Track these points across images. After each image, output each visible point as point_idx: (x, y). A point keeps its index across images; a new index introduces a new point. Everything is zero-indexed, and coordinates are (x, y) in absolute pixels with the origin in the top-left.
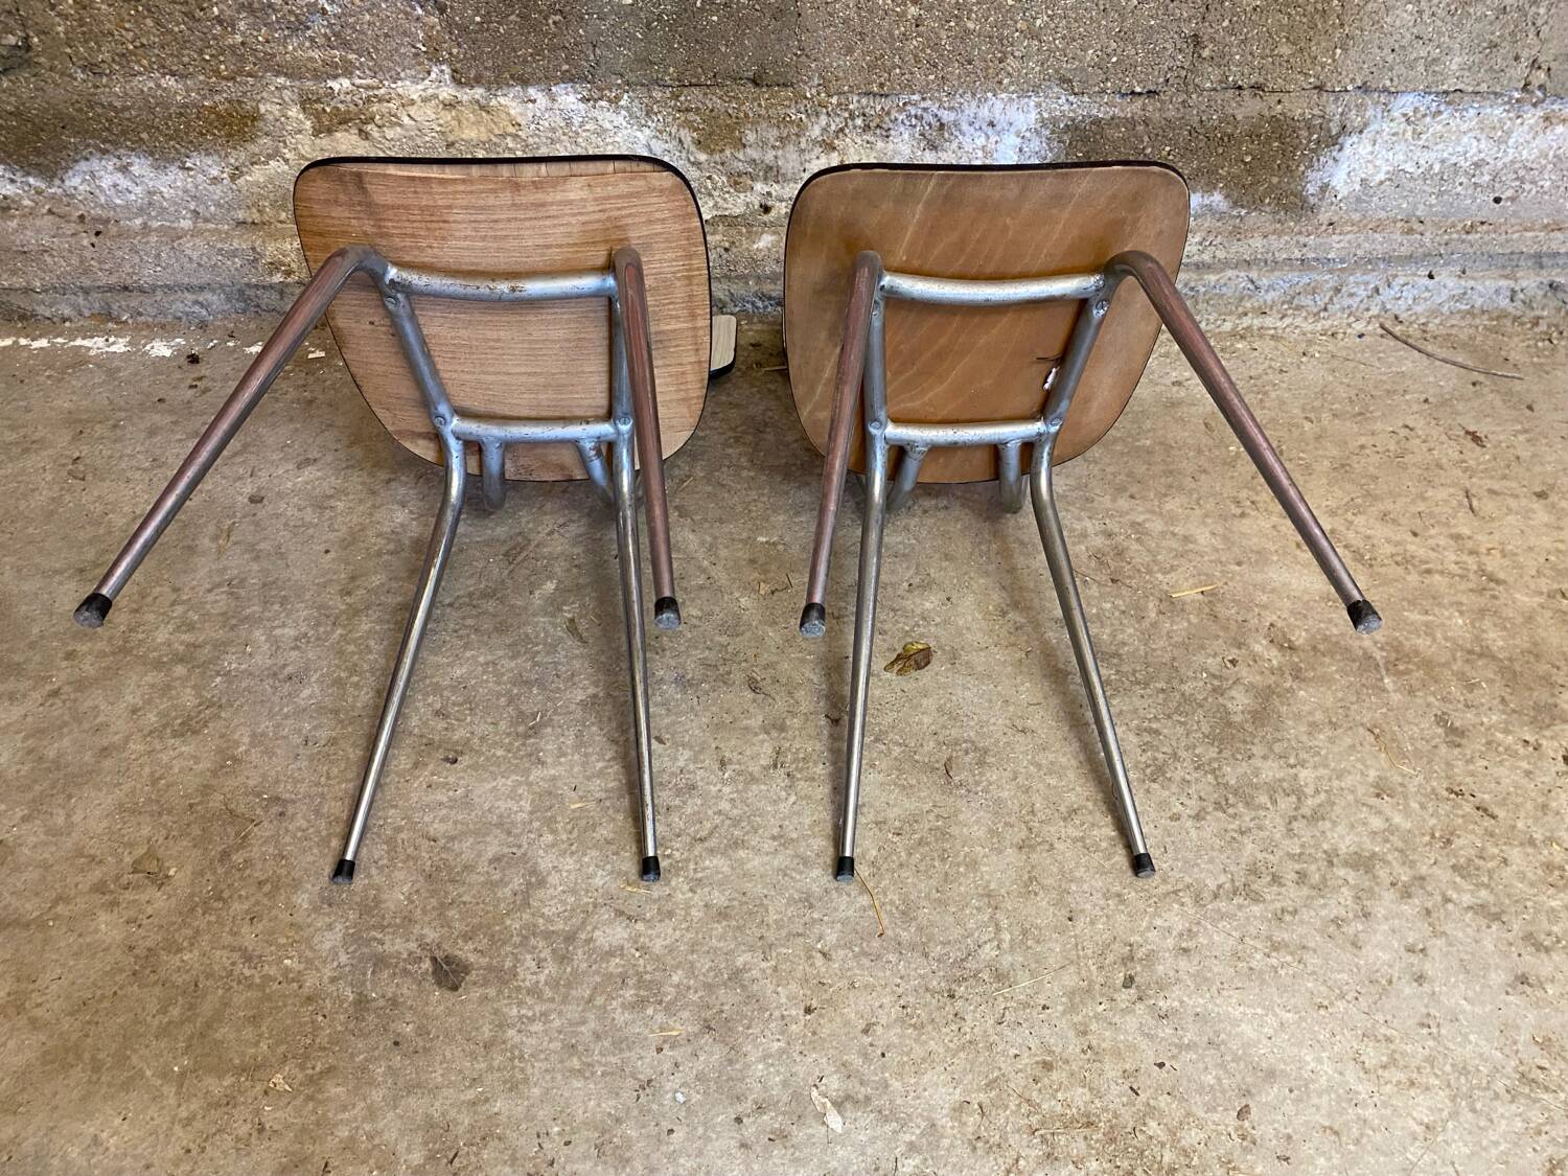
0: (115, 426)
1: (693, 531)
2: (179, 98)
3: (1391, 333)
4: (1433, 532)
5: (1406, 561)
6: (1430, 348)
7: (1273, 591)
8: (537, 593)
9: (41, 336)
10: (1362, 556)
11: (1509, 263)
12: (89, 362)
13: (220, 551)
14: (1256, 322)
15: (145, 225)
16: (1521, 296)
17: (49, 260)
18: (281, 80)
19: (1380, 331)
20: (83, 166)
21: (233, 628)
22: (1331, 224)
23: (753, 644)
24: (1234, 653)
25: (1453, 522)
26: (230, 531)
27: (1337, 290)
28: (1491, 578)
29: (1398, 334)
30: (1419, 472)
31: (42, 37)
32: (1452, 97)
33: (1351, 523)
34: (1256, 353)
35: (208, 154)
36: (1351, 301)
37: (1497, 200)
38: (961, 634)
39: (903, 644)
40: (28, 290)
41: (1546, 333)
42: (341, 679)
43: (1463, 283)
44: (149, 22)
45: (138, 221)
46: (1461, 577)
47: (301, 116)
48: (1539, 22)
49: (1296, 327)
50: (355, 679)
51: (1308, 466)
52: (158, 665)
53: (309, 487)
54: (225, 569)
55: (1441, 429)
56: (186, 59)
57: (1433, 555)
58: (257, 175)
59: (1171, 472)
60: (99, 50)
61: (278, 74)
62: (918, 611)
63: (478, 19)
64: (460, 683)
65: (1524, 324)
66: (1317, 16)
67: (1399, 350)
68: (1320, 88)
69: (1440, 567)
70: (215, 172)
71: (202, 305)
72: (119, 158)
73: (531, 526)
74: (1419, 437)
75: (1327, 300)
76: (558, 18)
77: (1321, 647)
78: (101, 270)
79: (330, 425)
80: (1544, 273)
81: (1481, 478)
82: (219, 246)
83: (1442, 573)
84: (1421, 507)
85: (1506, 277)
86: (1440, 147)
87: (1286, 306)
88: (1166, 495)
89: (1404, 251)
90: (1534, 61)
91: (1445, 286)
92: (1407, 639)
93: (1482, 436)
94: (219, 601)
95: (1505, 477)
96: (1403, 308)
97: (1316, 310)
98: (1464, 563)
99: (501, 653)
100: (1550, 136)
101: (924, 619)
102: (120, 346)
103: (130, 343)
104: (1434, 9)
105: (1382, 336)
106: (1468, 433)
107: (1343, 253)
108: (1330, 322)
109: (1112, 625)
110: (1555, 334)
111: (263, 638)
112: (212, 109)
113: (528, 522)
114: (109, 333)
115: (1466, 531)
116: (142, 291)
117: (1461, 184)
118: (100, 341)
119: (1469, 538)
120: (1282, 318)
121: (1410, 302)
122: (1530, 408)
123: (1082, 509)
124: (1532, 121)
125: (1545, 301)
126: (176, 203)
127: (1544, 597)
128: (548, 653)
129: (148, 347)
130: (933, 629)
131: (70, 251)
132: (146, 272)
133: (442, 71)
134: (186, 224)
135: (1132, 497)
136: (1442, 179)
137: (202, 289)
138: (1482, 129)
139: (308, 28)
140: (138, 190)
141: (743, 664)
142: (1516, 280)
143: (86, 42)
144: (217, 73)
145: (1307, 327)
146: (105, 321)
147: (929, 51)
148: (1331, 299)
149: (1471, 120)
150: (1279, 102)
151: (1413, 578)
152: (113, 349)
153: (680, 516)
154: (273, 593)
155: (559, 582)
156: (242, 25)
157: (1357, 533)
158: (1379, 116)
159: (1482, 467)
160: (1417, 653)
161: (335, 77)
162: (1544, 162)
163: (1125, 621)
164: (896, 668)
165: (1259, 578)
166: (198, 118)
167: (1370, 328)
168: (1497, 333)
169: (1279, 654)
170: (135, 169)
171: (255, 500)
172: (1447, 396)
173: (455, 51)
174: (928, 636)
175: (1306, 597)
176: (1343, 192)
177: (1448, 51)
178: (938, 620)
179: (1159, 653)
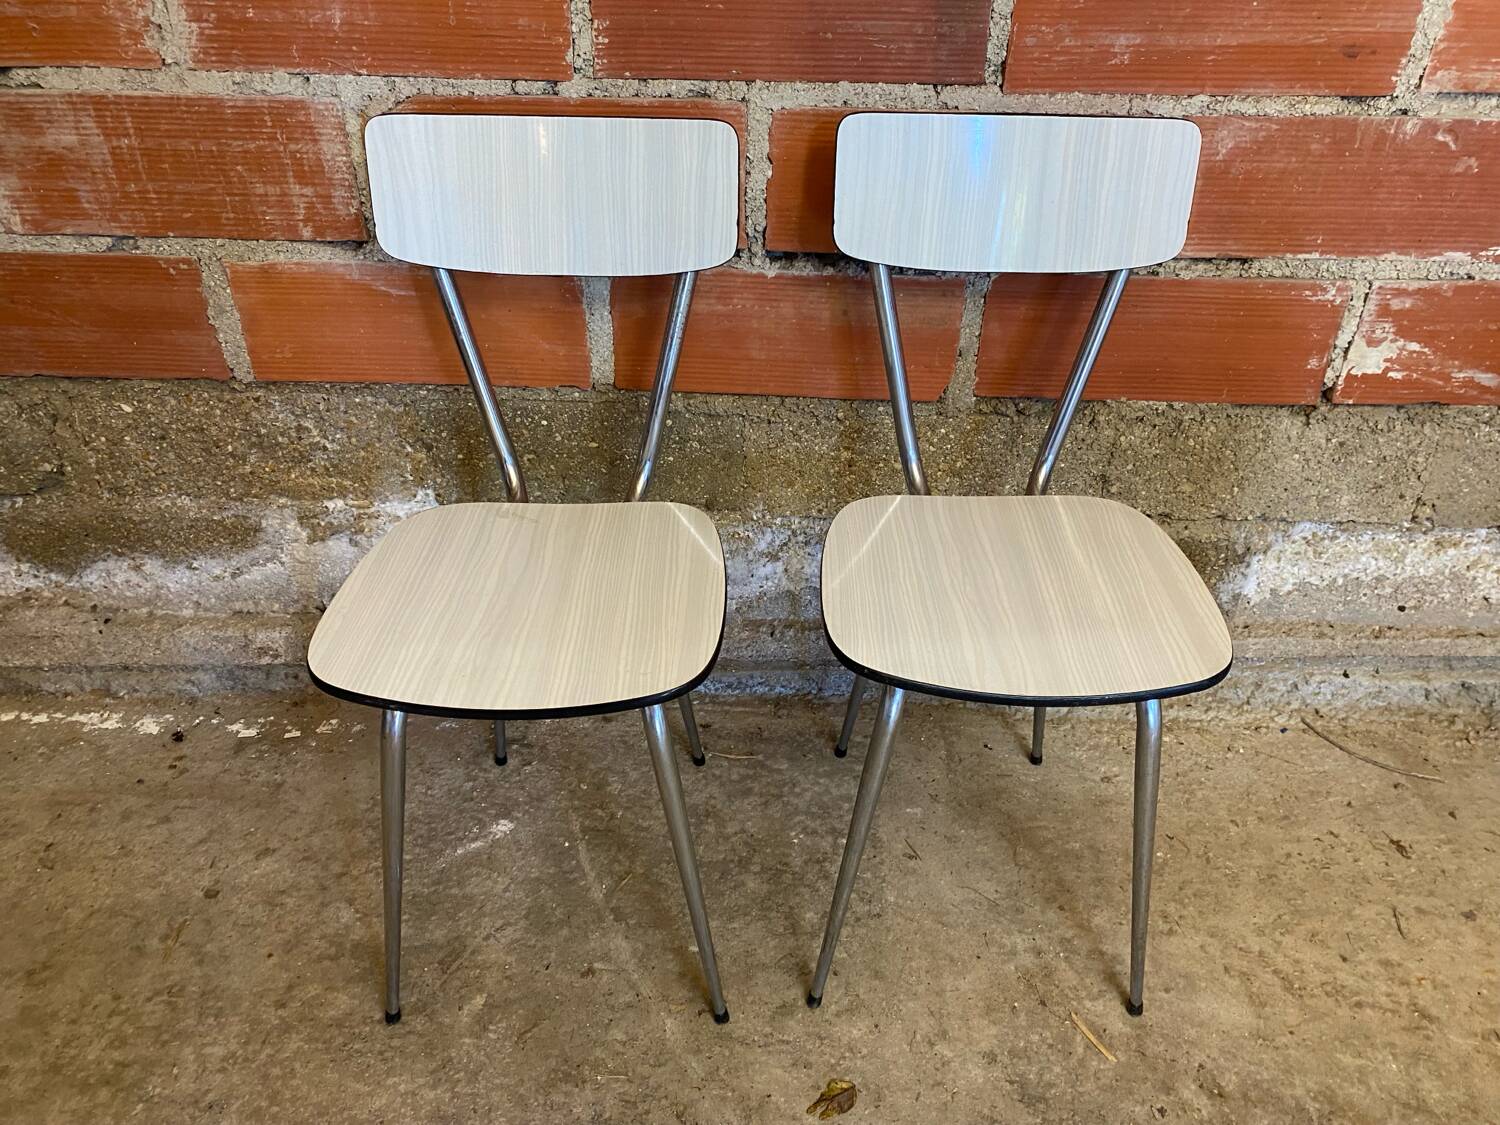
0: (92, 810)
1: (627, 937)
2: (191, 514)
3: (1312, 728)
4: (1362, 957)
5: (1336, 992)
6: (1351, 745)
7: (1201, 1025)
8: (466, 1008)
9: (42, 711)
10: (1291, 984)
11: (1420, 665)
12: (81, 739)
13: (167, 955)
14: (1181, 714)
15: (151, 614)
16: (1436, 695)
17: (58, 644)
18: (283, 501)
19: (1302, 726)
20: (101, 565)
21: (164, 1044)
22: (1246, 627)
23: (676, 1077)
24: (1162, 1100)
25: (1382, 945)
26: (179, 931)
27: (1258, 686)
28: (1424, 1015)
29: (1319, 730)
30: (1347, 885)
31: (76, 466)
32: (1347, 526)
33: (1279, 943)
34: (1182, 748)
35: (213, 558)
36: (1271, 695)
37: (1402, 609)
38: (887, 1070)
39: (828, 1079)
40: (36, 669)
41: (1464, 732)
42: (260, 1108)
43: (1377, 682)
44: (172, 455)
45: (145, 610)
46: (1393, 1012)
47: (298, 529)
48: (1419, 468)
49: (1222, 719)
50: (275, 1109)
51: (1235, 877)
52: (85, 1087)
53: (264, 880)
54: (169, 974)
55: (1365, 836)
56: (201, 484)
57: (1363, 984)
58: (255, 574)
59: (1100, 880)
60: (125, 477)
61: (281, 495)
62: (845, 1040)
63: (460, 456)
64: (378, 1117)
65: (1440, 722)
66: (1213, 463)
67: (1321, 747)
68: (1223, 517)
69: (1371, 1000)
70: (217, 572)
71: (193, 683)
72: (133, 559)
73: (469, 929)
74: (1344, 845)
75: (1249, 694)
76: (531, 456)
77: (1253, 1095)
78: (105, 652)
79: (295, 812)
80: (1454, 674)
81: (1408, 895)
82: (215, 633)
83: (1373, 1006)
84: (1349, 927)
85: (1419, 678)
86: (1342, 564)
87: (1210, 699)
88: (1095, 907)
89: (1318, 652)
90: (1419, 499)
91: (1360, 684)
92: (1341, 1087)
93: (1406, 845)
94: (155, 1013)
95: (1431, 894)
96: (1323, 703)
97: (1239, 703)
98: (1395, 995)
99: (421, 1081)
100: (1443, 557)
101: (851, 1050)
102: (113, 723)
103: (123, 720)
104: (1319, 458)
105: (1304, 731)
106: (1392, 841)
107: (1260, 654)
108: (1253, 715)
109: (1040, 1062)
110: (1472, 734)
111: (192, 1057)
112: (219, 523)
113: (467, 925)
114: (105, 707)
115: (1395, 957)
116: (140, 670)
117: (1365, 595)
118: (95, 717)
119: (1399, 965)
120: (1206, 711)
121: (1329, 697)
122: (1452, 814)
123: (1012, 922)
124: (1425, 545)
125: (1459, 699)
126: (181, 595)
127: (1479, 1038)
128: (469, 1082)
129: (138, 724)
130: (859, 1062)
131: (79, 637)
132: (146, 655)
133: (427, 495)
134: (188, 613)
135: (1061, 908)
136: (1346, 590)
137: (195, 669)
138: (1378, 551)
139: (310, 461)
140: (148, 585)
141: (663, 1102)
142: (1428, 681)
143: (114, 470)
144: (227, 495)
145: (1231, 719)
146: (103, 697)
147: (861, 485)
148: (1252, 692)
149: (1367, 543)
150: (1186, 528)
151: (1344, 1012)
152: (105, 726)
153: (615, 920)
154: (211, 1004)
155: (490, 996)
156: (252, 459)
157: (1285, 956)
158: (1280, 540)
159: (1407, 881)
160: (1352, 1106)
161: (331, 499)
162: (1441, 578)
163: (1052, 1058)
164: (819, 1110)
165: (1185, 1006)
166: (207, 529)
167: (1292, 722)
168: (1415, 731)
169: (1209, 1102)
170: (147, 568)
171: (211, 894)
172: (1370, 800)
173: (439, 480)
174: (856, 1072)
175: (1236, 1033)
176: (1255, 599)
177: (1338, 491)
178: (865, 1051)
179: (1086, 1097)
